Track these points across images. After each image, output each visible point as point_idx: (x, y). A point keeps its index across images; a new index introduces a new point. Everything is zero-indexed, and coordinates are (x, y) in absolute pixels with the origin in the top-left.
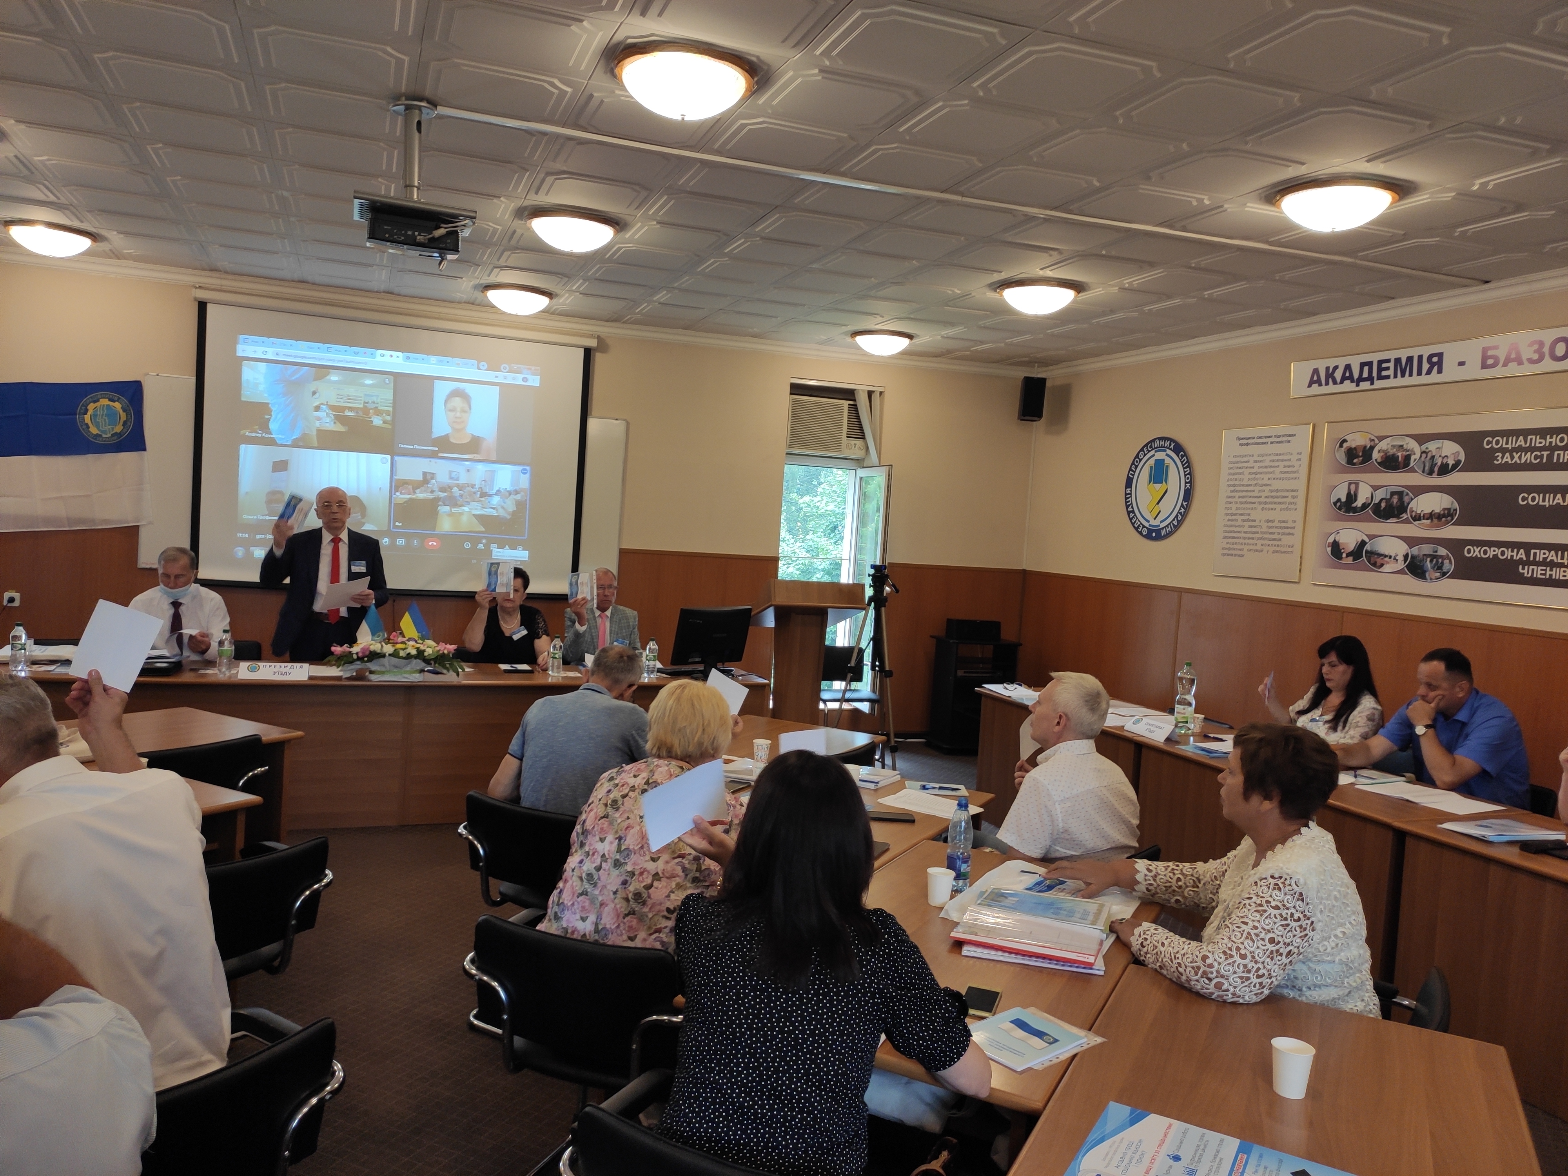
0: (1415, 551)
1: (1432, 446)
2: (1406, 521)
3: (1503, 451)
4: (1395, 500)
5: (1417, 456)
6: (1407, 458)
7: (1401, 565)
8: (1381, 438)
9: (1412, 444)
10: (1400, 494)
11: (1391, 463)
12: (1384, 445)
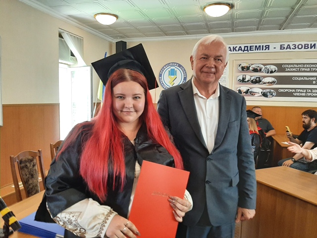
0: (264, 91)
1: (268, 67)
2: (262, 84)
3: (288, 68)
4: (258, 79)
5: (264, 69)
6: (261, 70)
7: (260, 94)
8: (252, 64)
9: (262, 66)
10: (259, 78)
11: (255, 70)
12: (253, 66)
